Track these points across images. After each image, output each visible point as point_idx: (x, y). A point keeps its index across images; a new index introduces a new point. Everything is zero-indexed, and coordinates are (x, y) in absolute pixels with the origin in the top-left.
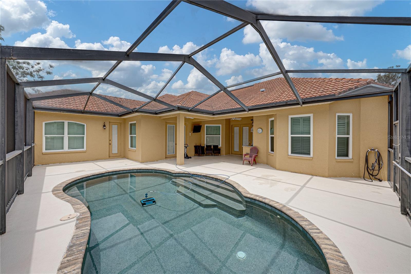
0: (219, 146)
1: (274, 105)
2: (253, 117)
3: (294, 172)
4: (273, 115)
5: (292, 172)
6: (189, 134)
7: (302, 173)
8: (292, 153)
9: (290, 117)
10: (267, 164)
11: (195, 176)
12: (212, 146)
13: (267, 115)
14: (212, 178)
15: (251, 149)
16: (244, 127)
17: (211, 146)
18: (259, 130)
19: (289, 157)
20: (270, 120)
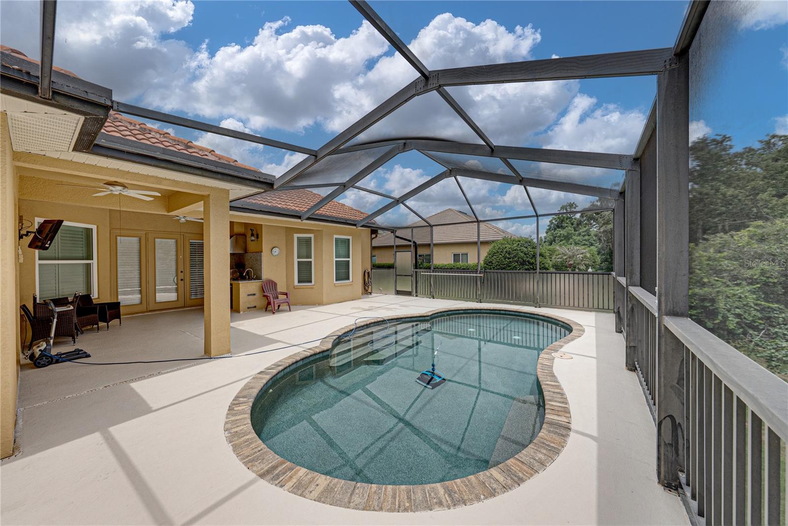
0: (92, 297)
2: (262, 225)
4: (313, 230)
8: (336, 280)
9: (335, 236)
13: (286, 227)
15: (265, 285)
18: (274, 250)
19: (336, 285)
20: (296, 236)
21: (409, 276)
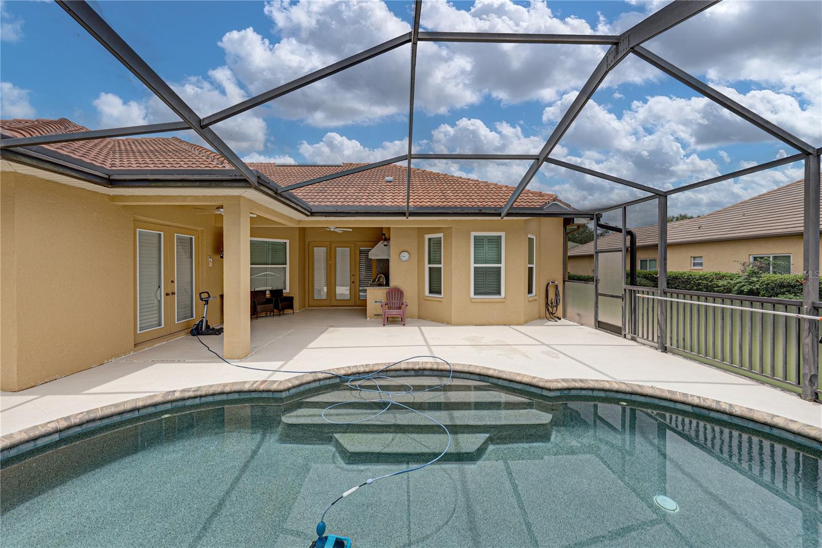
0: (284, 291)
1: (459, 211)
2: (390, 228)
3: (479, 325)
4: (442, 228)
5: (477, 325)
6: (208, 263)
7: (491, 325)
8: (475, 294)
9: (473, 234)
10: (419, 318)
11: (352, 378)
12: (268, 292)
13: (418, 228)
14: (406, 370)
15: (388, 293)
16: (337, 249)
17: (264, 292)
18: (403, 254)
19: (472, 300)
20: (427, 237)
21: (617, 297)
